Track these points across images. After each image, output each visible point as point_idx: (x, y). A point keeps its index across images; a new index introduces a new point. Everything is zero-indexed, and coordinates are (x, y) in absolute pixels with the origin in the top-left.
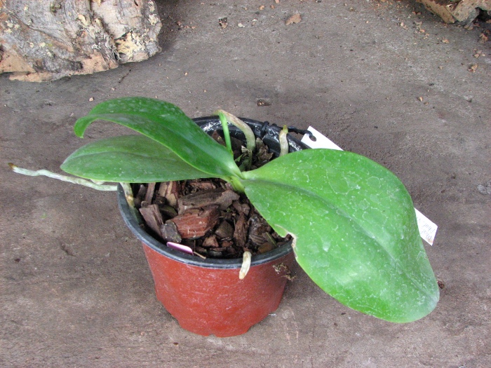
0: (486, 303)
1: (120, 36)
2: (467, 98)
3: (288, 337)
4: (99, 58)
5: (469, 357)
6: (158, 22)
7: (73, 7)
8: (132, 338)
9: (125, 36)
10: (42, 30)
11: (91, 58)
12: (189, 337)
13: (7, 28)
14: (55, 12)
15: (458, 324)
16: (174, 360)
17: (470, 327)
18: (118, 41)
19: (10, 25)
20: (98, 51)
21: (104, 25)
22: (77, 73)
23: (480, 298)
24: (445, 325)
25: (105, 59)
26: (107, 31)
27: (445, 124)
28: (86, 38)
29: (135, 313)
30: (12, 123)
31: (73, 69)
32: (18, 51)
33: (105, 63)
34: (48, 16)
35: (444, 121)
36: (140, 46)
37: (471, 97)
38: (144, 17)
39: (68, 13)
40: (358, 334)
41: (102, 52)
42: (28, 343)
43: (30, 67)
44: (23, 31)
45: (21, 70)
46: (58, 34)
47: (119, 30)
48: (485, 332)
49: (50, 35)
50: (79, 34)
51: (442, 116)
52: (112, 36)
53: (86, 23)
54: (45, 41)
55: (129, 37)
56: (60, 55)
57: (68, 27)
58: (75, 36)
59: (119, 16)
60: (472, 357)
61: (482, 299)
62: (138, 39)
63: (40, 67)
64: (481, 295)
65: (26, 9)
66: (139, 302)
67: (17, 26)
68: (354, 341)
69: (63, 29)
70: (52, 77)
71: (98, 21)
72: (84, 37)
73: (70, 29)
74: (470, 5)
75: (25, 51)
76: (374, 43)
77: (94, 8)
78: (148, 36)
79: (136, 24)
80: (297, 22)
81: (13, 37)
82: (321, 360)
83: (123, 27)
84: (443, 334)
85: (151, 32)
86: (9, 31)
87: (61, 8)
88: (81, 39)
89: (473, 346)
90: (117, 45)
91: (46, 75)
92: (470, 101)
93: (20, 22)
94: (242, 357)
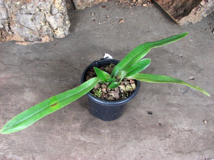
0: (174, 131)
1: (55, 29)
2: (181, 55)
3: (107, 139)
4: (47, 37)
5: (165, 148)
6: (69, 23)
7: (39, 19)
8: (57, 137)
9: (57, 28)
10: (28, 27)
11: (45, 37)
12: (75, 137)
13: (16, 26)
14: (32, 21)
15: (164, 137)
16: (70, 145)
17: (167, 138)
18: (55, 30)
19: (17, 25)
20: (47, 35)
21: (49, 24)
22: (39, 42)
23: (172, 129)
24: (159, 137)
25: (50, 38)
26: (51, 27)
27: (171, 66)
28: (43, 30)
29: (57, 129)
30: (16, 59)
31: (38, 41)
32: (19, 34)
33: (50, 39)
34: (30, 22)
35: (170, 64)
36: (62, 32)
37: (182, 55)
38: (64, 21)
39: (37, 21)
40: (130, 139)
42: (23, 137)
43: (23, 40)
44: (21, 27)
45: (20, 40)
46: (33, 29)
47: (55, 27)
48: (172, 140)
49: (30, 29)
50: (41, 28)
51: (170, 62)
53: (43, 24)
54: (29, 31)
55: (58, 29)
56: (34, 36)
57: (37, 26)
58: (39, 29)
59: (55, 22)
60: (166, 148)
62: (62, 30)
63: (26, 40)
65: (22, 19)
66: (59, 125)
67: (19, 25)
68: (128, 141)
69: (35, 27)
70: (31, 44)
71: (47, 23)
72: (42, 30)
73: (38, 27)
74: (184, 20)
75: (22, 34)
76: (149, 31)
77: (46, 18)
78: (65, 28)
79: (61, 24)
80: (123, 22)
81: (17, 29)
82: (117, 147)
83: (56, 25)
84: (158, 140)
85: (66, 27)
86: (16, 27)
87: (34, 19)
88: (42, 31)
89: (167, 145)
90: (54, 32)
91: (29, 43)
92: (182, 57)
93: (20, 24)
94: (91, 144)
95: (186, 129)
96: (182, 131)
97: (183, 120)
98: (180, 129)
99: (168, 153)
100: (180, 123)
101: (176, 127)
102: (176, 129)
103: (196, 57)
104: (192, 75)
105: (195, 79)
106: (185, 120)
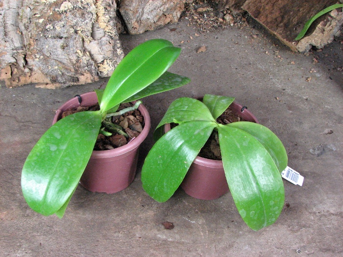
0: (313, 215)
1: (100, 62)
2: (305, 98)
3: (202, 234)
4: (89, 75)
5: (302, 245)
6: (122, 53)
7: (74, 46)
8: (116, 235)
9: (103, 61)
10: (56, 59)
11: (83, 75)
12: (147, 234)
13: (36, 58)
14: (64, 48)
15: (297, 227)
16: (140, 247)
17: (304, 228)
18: (99, 65)
19: (38, 56)
20: (88, 71)
21: (91, 55)
22: (75, 84)
23: (309, 212)
24: (289, 227)
25: (92, 76)
26: (93, 59)
27: (292, 114)
28: (81, 64)
29: (116, 222)
30: (37, 112)
31: (73, 81)
32: (41, 71)
33: (92, 78)
34: (60, 51)
35: (291, 112)
36: (112, 68)
37: (307, 97)
38: (114, 50)
39: (71, 49)
40: (241, 232)
41: (90, 72)
42: (57, 238)
43: (48, 80)
44: (45, 59)
45: (42, 82)
46: (65, 61)
47: (99, 58)
48: (312, 231)
49: (60, 62)
50: (78, 61)
51: (290, 108)
52: (95, 62)
53: (81, 54)
54: (58, 65)
55: (105, 62)
56: (66, 73)
57: (71, 57)
58: (75, 62)
59: (100, 50)
60: (304, 244)
61: (310, 213)
62: (110, 63)
63: (54, 80)
64: (310, 211)
65: (47, 47)
66: (118, 215)
67: (42, 57)
68: (238, 236)
69: (68, 58)
70: (61, 86)
71: (88, 53)
72: (80, 63)
73: (72, 58)
74: (306, 42)
75: (46, 71)
76: (250, 64)
77: (85, 46)
78: (116, 61)
79: (110, 55)
80: (204, 51)
81: (39, 63)
82: (220, 246)
83: (102, 56)
84: (288, 232)
85: (118, 59)
86: (37, 59)
87: (67, 46)
88: (79, 64)
89: (305, 239)
90: (98, 67)
91: (58, 85)
92: (307, 100)
93: (43, 55)
94: (177, 245)
95: (332, 211)
96: (325, 216)
97: (326, 198)
98: (323, 213)
99: (308, 253)
100: (321, 203)
101: (314, 210)
102: (315, 213)
103: (330, 99)
104: (327, 126)
105: (334, 132)
106: (328, 198)
